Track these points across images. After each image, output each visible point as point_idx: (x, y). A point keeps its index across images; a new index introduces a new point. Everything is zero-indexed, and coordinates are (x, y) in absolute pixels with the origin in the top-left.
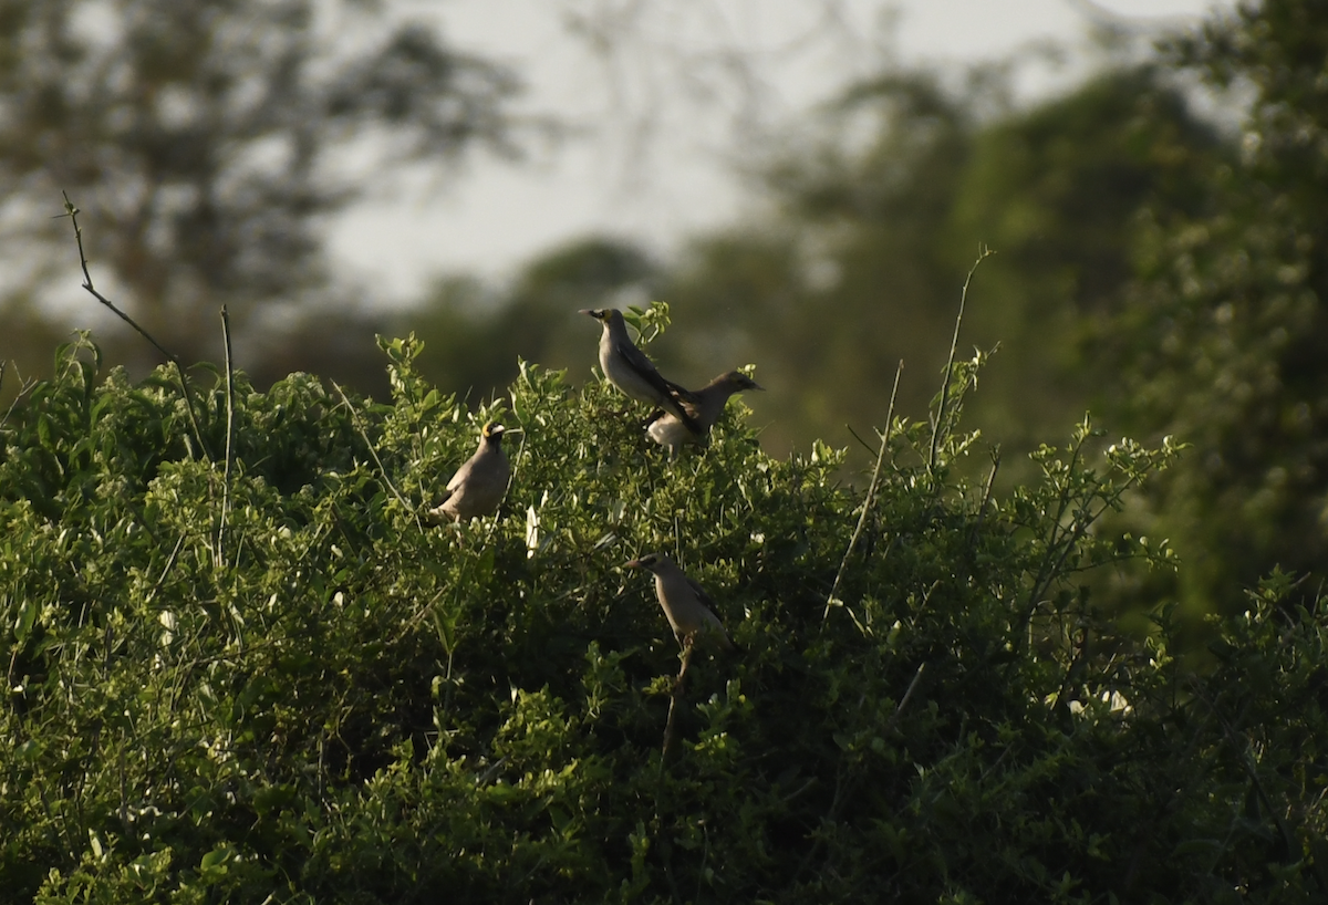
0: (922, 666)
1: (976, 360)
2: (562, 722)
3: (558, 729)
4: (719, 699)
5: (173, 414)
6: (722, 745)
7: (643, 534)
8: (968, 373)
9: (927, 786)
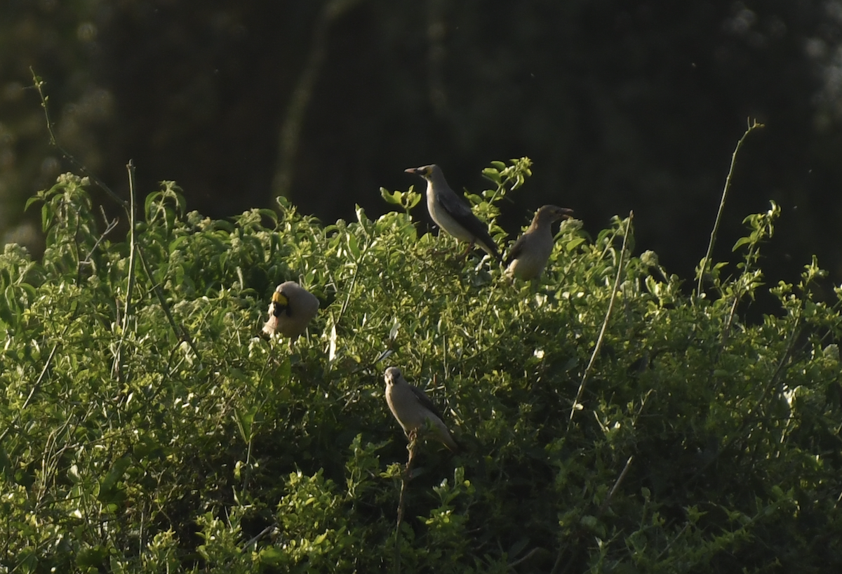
0: (630, 459)
1: (770, 213)
2: (329, 500)
3: (323, 505)
4: (448, 483)
5: (228, 251)
6: (447, 520)
7: (426, 349)
8: (765, 225)
9: (603, 555)
